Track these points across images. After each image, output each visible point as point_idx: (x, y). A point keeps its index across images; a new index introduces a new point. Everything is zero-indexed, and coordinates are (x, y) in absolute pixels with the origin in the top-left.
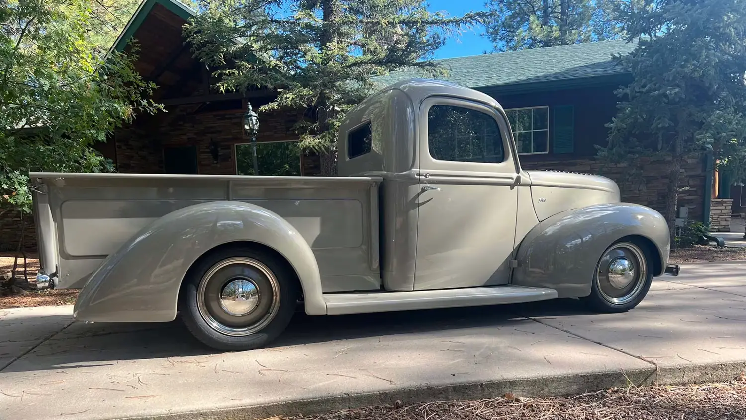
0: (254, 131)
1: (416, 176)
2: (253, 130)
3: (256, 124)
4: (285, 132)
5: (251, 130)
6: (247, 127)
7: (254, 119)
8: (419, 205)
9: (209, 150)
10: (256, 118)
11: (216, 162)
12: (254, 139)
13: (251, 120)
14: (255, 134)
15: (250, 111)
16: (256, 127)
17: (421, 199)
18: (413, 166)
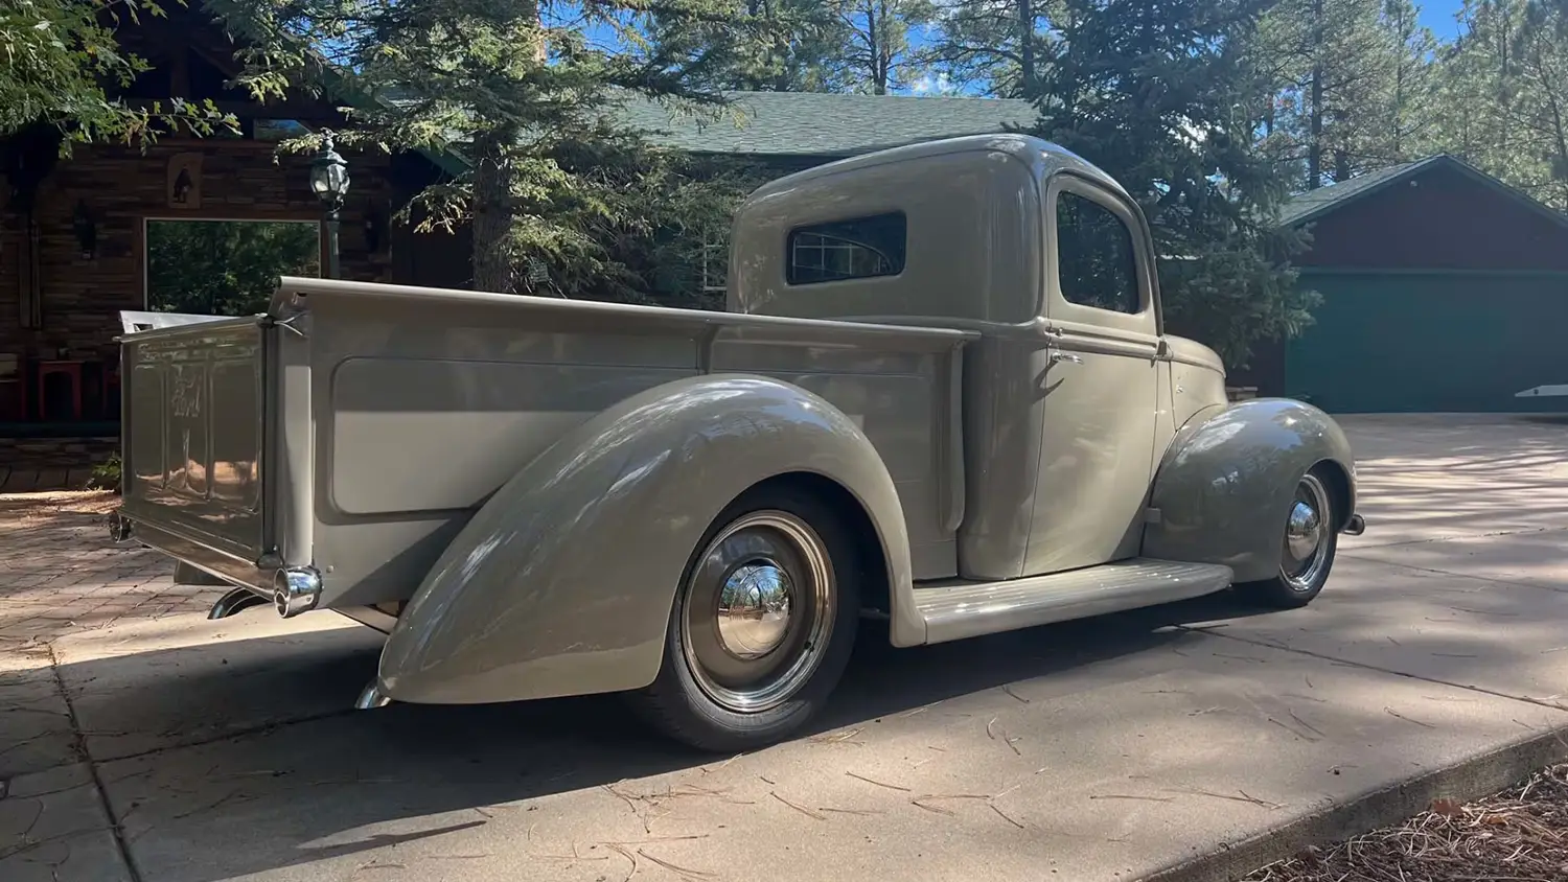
0: (338, 198)
1: (1047, 333)
2: (338, 194)
3: (345, 181)
4: (284, 201)
5: (332, 193)
6: (321, 187)
7: (340, 169)
8: (1047, 392)
9: (70, 226)
10: (343, 168)
11: (88, 256)
12: (335, 216)
13: (335, 172)
14: (339, 203)
15: (330, 151)
16: (343, 190)
17: (1049, 381)
18: (1038, 312)
